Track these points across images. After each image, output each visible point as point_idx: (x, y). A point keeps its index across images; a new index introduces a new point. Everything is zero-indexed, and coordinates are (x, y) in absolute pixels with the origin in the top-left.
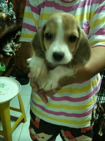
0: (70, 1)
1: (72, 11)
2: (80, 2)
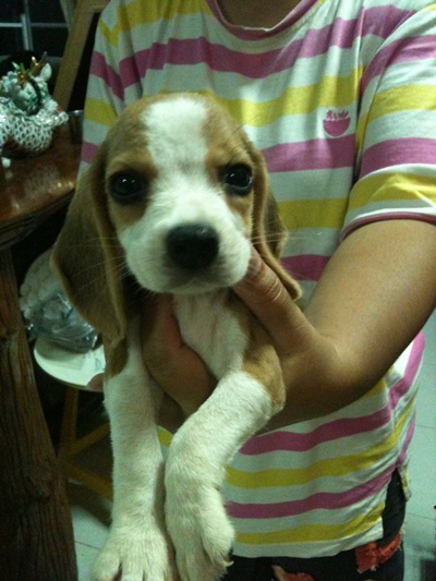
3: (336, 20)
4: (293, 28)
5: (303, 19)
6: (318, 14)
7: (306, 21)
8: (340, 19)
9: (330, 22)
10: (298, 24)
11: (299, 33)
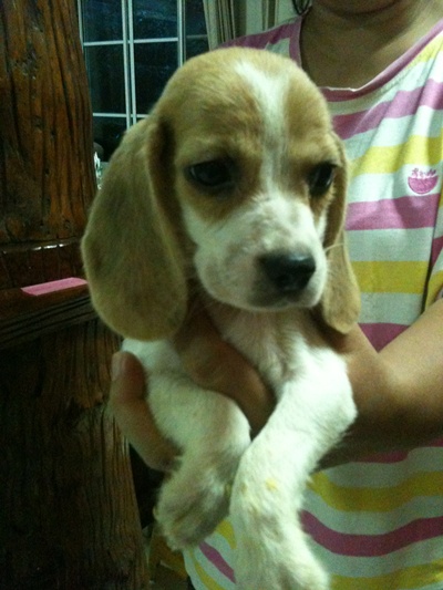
0: (354, 90)
1: (364, 129)
2: (398, 93)
3: (427, 81)
4: (382, 90)
5: (393, 81)
6: (409, 76)
7: (397, 83)
8: (432, 80)
9: (421, 84)
10: (387, 86)
11: (388, 94)
